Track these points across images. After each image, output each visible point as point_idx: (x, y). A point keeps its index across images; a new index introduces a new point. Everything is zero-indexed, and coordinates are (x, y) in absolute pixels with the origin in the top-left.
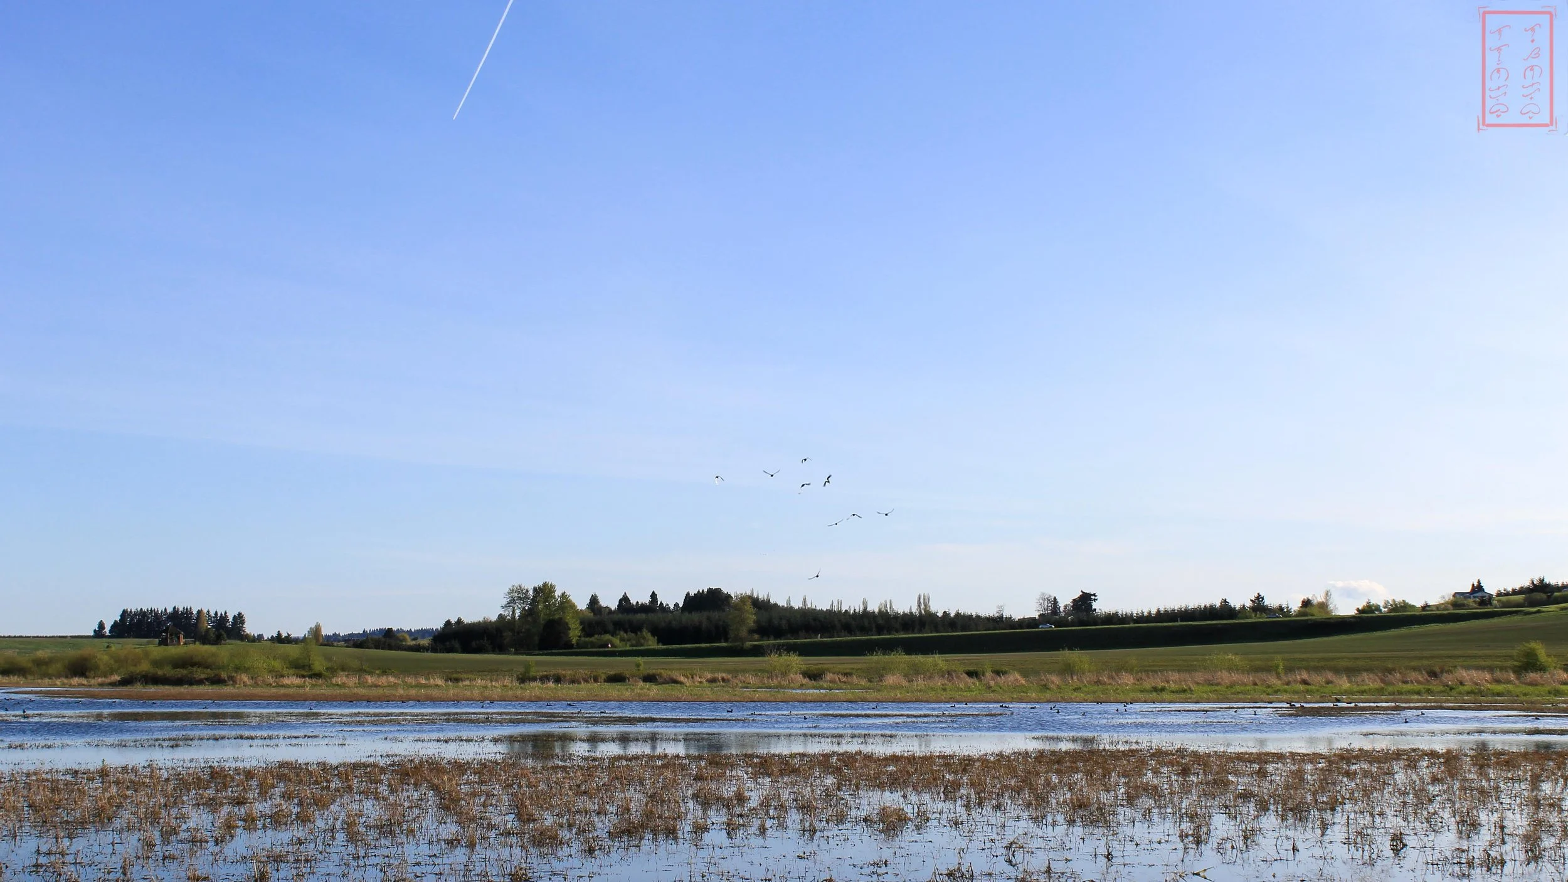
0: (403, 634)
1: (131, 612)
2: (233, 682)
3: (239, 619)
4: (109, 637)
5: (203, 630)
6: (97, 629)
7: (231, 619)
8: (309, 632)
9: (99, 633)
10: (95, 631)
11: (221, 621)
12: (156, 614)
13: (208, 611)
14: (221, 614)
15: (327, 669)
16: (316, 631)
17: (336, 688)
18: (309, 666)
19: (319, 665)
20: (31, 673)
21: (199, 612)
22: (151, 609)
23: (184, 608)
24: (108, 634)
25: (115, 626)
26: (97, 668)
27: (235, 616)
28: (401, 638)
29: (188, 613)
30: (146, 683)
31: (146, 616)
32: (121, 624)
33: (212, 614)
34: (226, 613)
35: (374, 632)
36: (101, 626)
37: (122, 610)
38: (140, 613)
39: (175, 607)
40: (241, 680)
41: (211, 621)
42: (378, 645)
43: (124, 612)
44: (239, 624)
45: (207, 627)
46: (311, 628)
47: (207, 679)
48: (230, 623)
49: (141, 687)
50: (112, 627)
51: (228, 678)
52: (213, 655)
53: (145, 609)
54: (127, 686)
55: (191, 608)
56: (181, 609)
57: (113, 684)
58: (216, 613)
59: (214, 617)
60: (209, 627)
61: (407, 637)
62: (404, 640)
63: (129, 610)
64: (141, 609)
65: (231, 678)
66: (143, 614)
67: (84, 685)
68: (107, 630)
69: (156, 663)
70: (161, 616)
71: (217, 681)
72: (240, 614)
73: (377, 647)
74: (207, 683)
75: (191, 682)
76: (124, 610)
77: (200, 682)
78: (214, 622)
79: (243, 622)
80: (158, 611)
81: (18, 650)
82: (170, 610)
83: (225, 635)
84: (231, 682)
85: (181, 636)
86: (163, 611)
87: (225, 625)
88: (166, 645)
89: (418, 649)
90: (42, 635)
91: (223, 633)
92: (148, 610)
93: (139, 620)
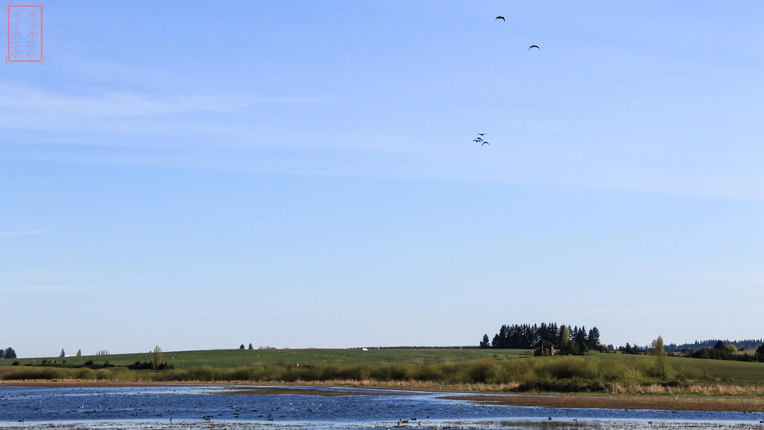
0: (731, 345)
1: (508, 327)
2: (610, 389)
3: (595, 333)
4: (492, 348)
5: (566, 342)
6: (482, 341)
7: (587, 332)
8: (652, 344)
9: (484, 345)
10: (481, 343)
11: (580, 334)
12: (528, 329)
13: (570, 327)
14: (580, 329)
15: (676, 377)
16: (659, 343)
17: (695, 396)
18: (664, 374)
19: (671, 374)
20: (442, 378)
21: (563, 327)
22: (524, 325)
23: (550, 324)
24: (491, 345)
25: (496, 338)
26: (493, 375)
27: (591, 330)
28: (730, 349)
29: (553, 328)
30: (540, 390)
31: (520, 330)
32: (501, 337)
33: (573, 329)
34: (583, 328)
35: (704, 343)
36: (486, 338)
37: (502, 326)
38: (516, 329)
39: (543, 323)
40: (616, 388)
41: (572, 335)
42: (712, 356)
43: (503, 329)
44: (595, 337)
45: (569, 339)
46: (654, 341)
47: (588, 387)
48: (587, 336)
49: (536, 393)
50: (494, 339)
51: (605, 386)
52: (584, 365)
53: (519, 325)
54: (525, 392)
55: (555, 324)
56: (548, 325)
57: (513, 390)
58: (576, 328)
59: (574, 332)
60: (571, 339)
61: (735, 348)
62: (732, 350)
63: (507, 326)
64: (517, 325)
65: (607, 386)
66: (518, 329)
67: (490, 390)
68: (490, 342)
69: (539, 372)
70: (532, 331)
71: (596, 389)
72: (595, 329)
73: (712, 357)
74: (588, 390)
75: (576, 389)
76: (503, 326)
77: (583, 390)
78: (574, 335)
79: (597, 335)
80: (529, 326)
81: (423, 359)
82: (539, 326)
83: (587, 347)
84: (608, 390)
85: (552, 348)
86: (534, 326)
87: (584, 338)
88: (541, 355)
89: (746, 358)
90: (440, 346)
91: (585, 345)
92: (521, 326)
93: (515, 334)
